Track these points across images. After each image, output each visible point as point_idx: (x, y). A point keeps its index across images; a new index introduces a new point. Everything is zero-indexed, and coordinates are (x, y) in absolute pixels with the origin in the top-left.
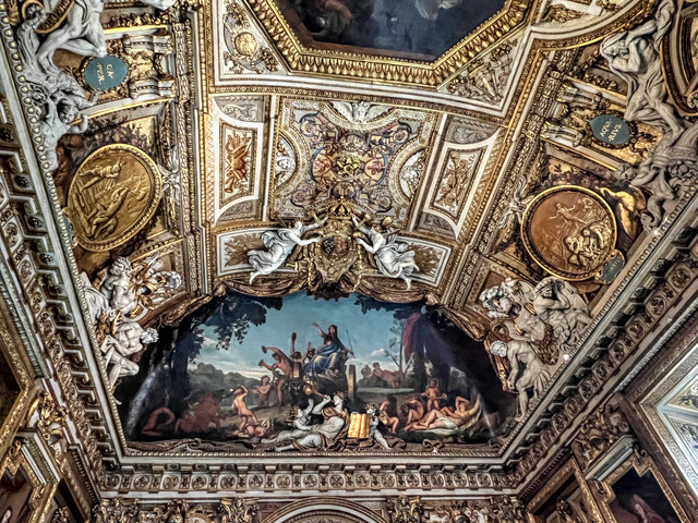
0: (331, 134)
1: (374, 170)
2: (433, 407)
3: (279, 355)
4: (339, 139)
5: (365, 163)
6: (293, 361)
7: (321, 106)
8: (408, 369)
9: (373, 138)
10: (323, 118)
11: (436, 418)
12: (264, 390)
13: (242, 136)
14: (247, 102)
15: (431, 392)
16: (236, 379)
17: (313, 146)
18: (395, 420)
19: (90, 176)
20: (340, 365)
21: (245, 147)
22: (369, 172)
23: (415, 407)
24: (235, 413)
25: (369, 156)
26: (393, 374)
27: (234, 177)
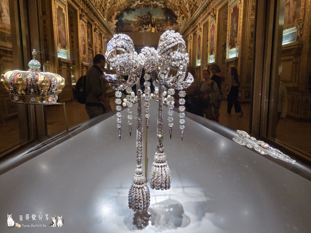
2: (169, 25)
3: (139, 17)
6: (141, 18)
8: (164, 18)
11: (169, 27)
12: (136, 23)
15: (169, 22)
16: (131, 21)
18: (161, 28)
20: (151, 18)
23: (165, 25)
24: (132, 27)
26: (161, 19)
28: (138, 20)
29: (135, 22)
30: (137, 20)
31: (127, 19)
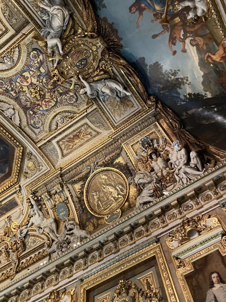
0: (32, 113)
1: (26, 79)
4: (29, 108)
5: (28, 86)
7: (25, 127)
9: (14, 95)
10: (29, 121)
13: (64, 145)
14: (49, 152)
17: (43, 115)
19: (98, 205)
21: (67, 141)
22: (29, 80)
25: (22, 88)
27: (83, 136)
28: (185, 37)
29: (199, 51)
30: (188, 41)
31: (201, 79)
